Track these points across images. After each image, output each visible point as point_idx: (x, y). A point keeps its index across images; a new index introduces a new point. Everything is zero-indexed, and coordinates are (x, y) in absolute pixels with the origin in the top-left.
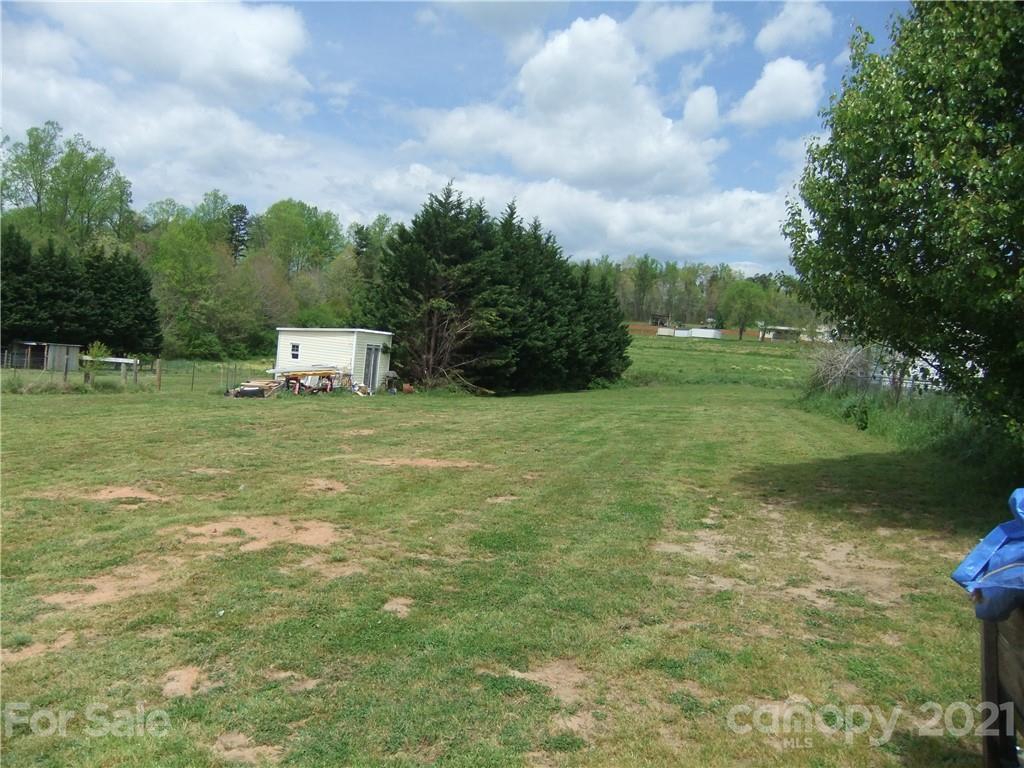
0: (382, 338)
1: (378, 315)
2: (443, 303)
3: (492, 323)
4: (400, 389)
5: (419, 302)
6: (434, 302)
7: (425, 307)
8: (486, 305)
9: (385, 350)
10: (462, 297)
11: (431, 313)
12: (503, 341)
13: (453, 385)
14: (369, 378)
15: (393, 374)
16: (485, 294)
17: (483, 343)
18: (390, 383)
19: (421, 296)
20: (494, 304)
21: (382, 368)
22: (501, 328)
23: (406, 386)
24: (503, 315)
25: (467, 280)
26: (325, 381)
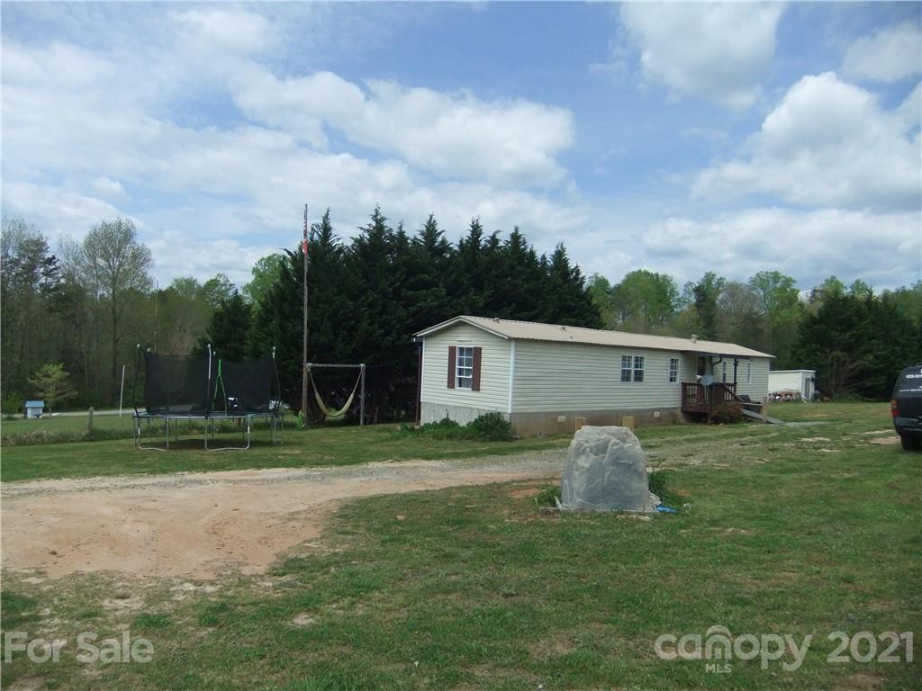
0: (810, 374)
1: (807, 362)
2: (840, 354)
3: (871, 362)
4: (822, 400)
5: (826, 353)
6: (835, 353)
7: (831, 356)
8: (865, 352)
9: (813, 380)
10: (849, 348)
11: (833, 359)
12: (875, 371)
13: (850, 397)
14: (807, 395)
15: (818, 392)
16: (864, 347)
17: (865, 373)
18: (815, 397)
19: (827, 351)
20: (870, 351)
21: (812, 390)
22: (876, 364)
23: (825, 398)
24: (877, 357)
25: (853, 340)
26: (788, 397)
